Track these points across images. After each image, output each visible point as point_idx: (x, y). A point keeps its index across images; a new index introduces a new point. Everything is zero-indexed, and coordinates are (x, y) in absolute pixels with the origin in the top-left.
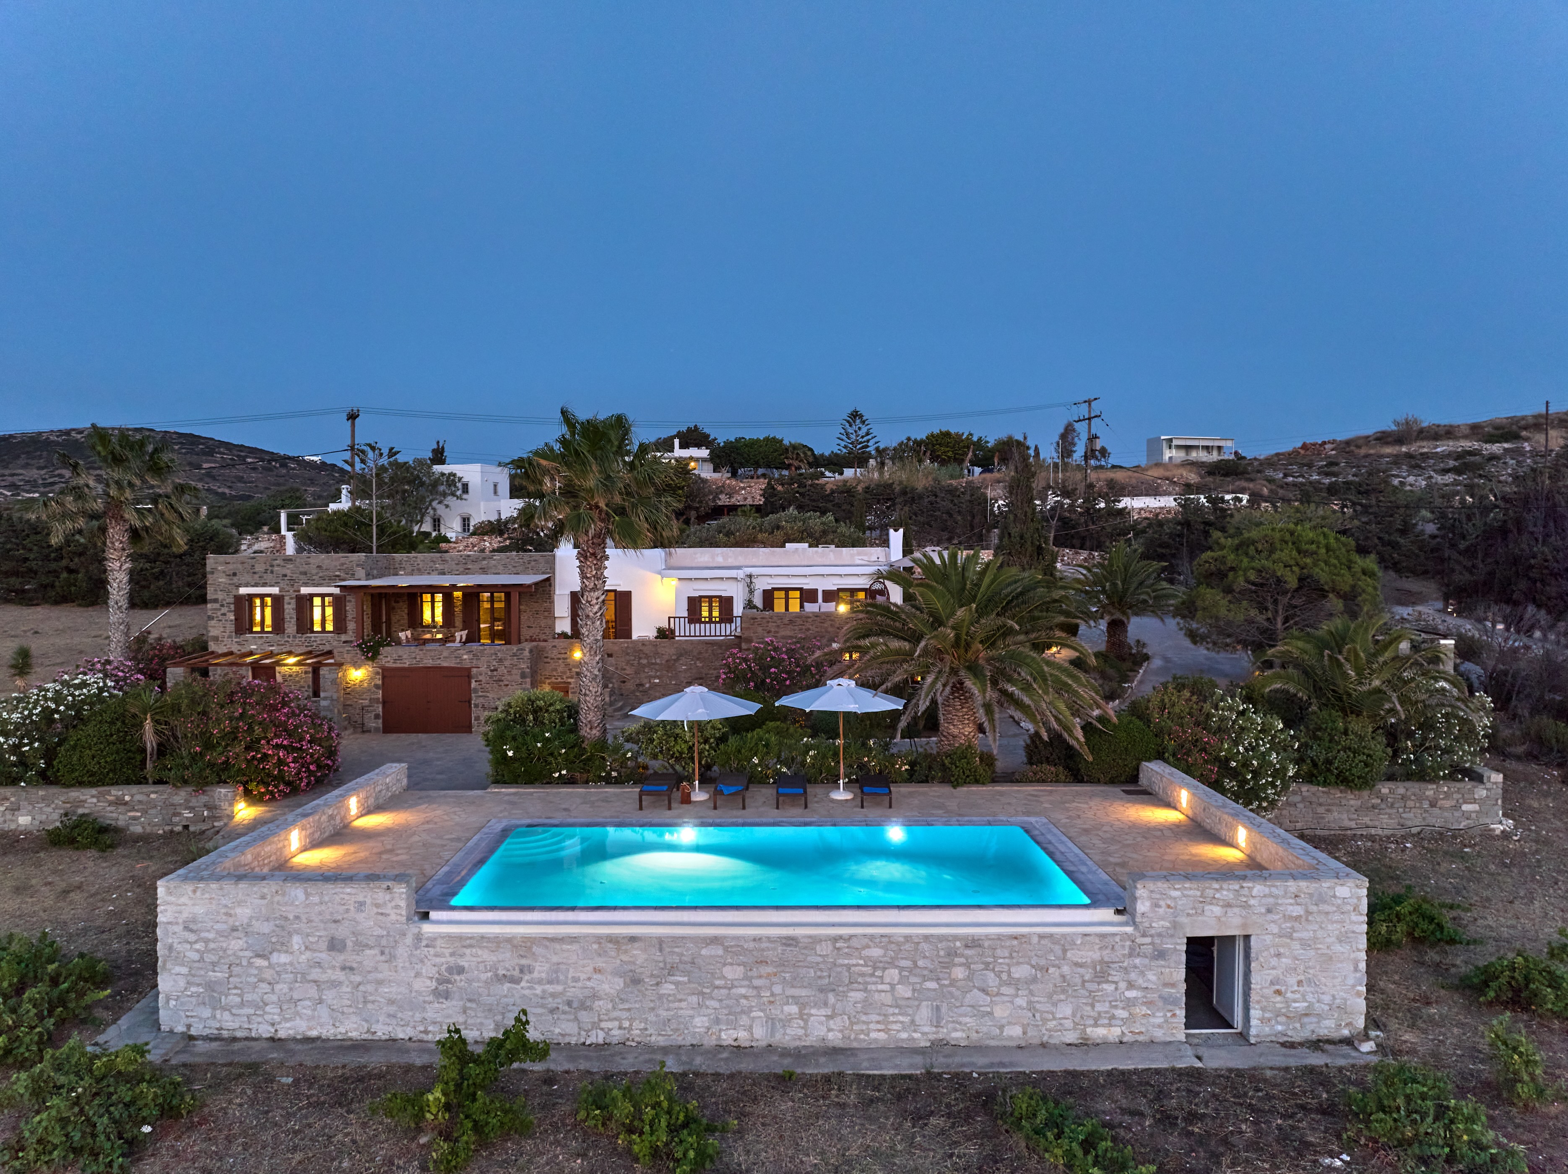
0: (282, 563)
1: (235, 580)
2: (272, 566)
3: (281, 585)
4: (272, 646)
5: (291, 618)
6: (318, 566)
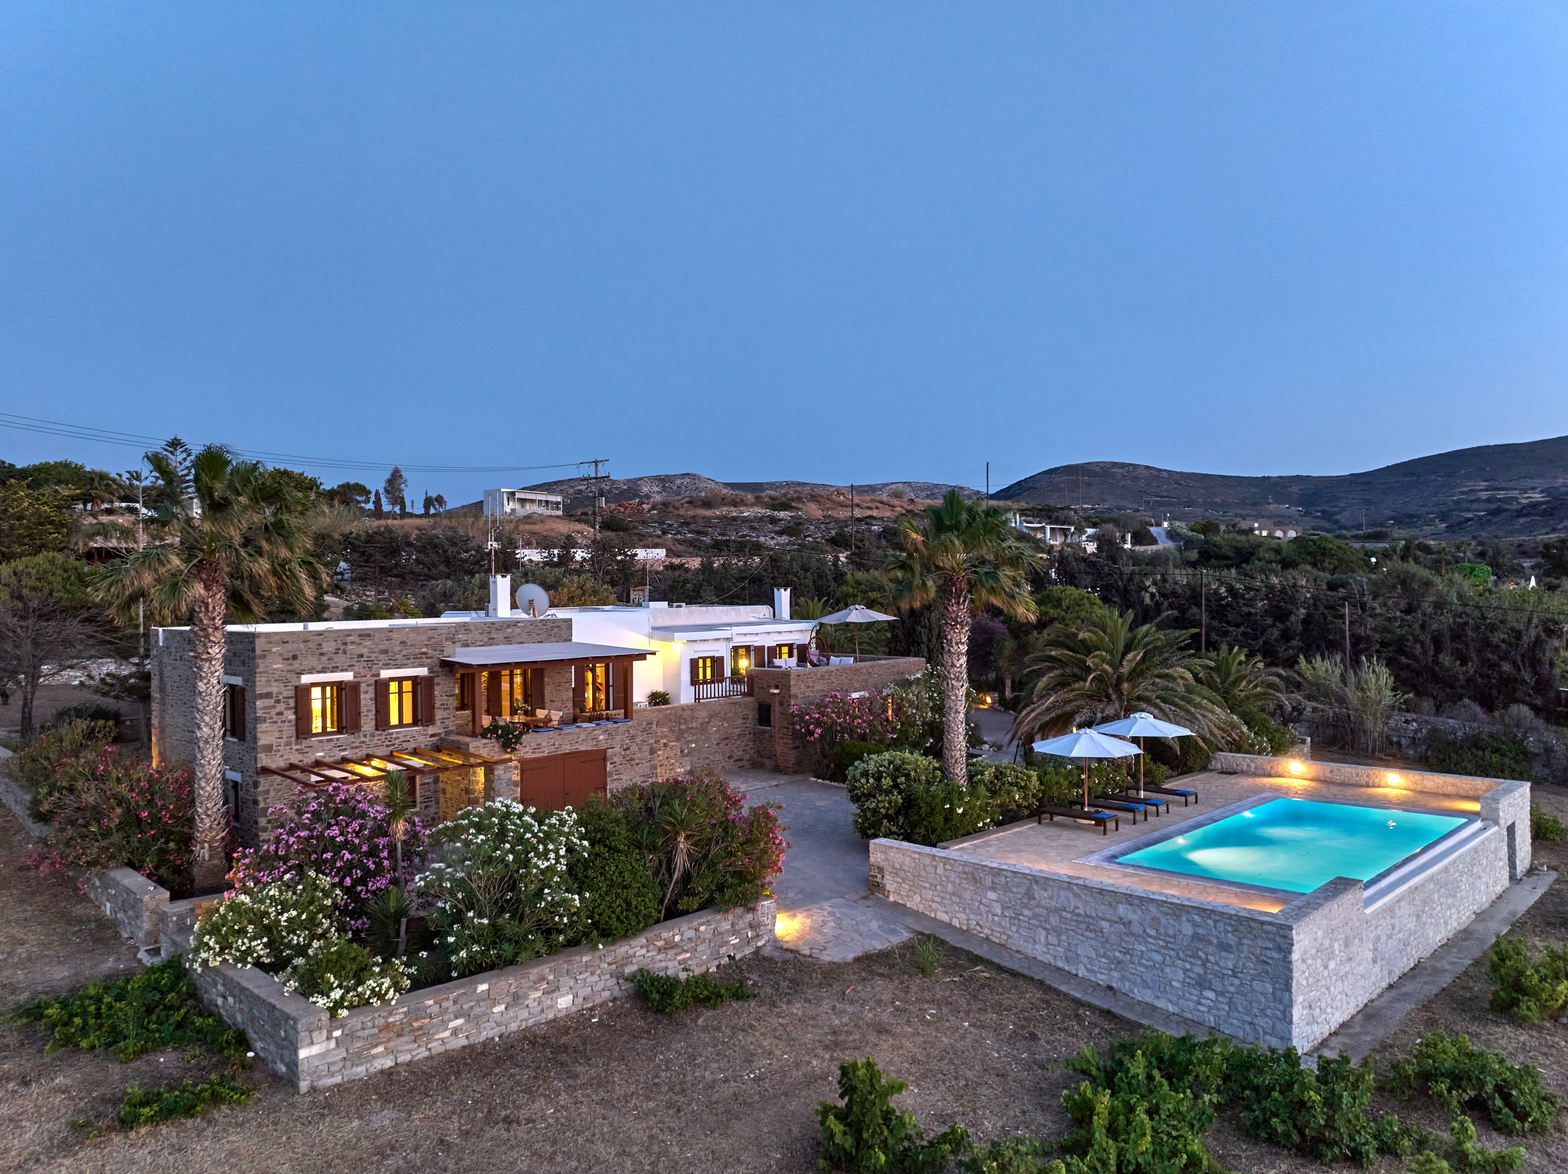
0: (357, 640)
1: (296, 665)
2: (346, 644)
3: (356, 668)
4: (345, 750)
5: (368, 711)
6: (402, 643)
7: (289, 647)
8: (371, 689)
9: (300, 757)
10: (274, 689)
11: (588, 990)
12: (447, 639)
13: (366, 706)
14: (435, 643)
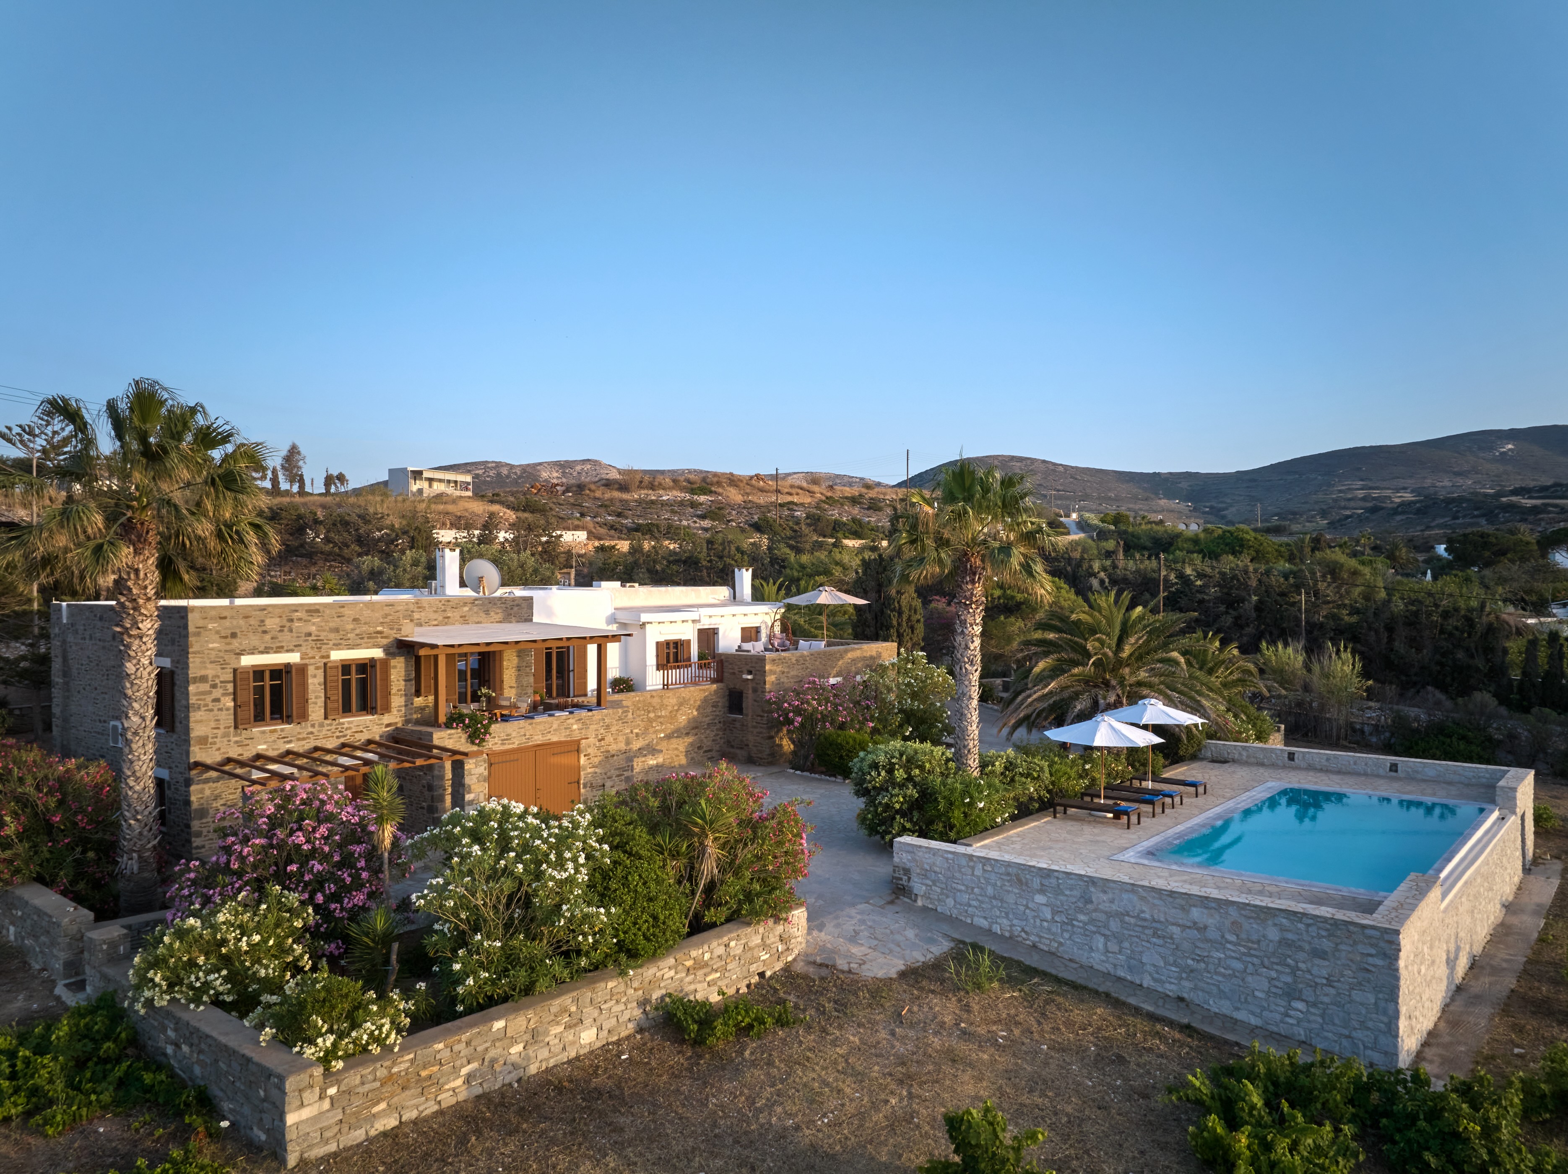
0: (304, 618)
1: (235, 644)
2: (292, 620)
3: (303, 649)
4: (290, 742)
5: (316, 698)
6: (355, 620)
7: (227, 623)
8: (320, 673)
9: (240, 750)
10: (210, 671)
11: (613, 1021)
12: (405, 617)
13: (314, 692)
14: (392, 621)
